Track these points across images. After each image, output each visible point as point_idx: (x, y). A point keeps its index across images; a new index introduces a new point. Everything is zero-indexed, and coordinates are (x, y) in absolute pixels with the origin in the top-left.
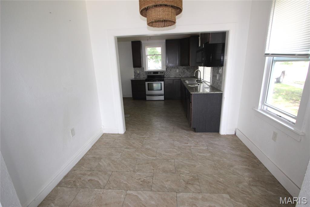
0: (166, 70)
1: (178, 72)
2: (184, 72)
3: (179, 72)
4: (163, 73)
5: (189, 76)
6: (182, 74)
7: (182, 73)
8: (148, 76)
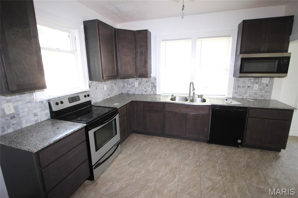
0: (90, 89)
2: (112, 88)
3: (107, 90)
4: (88, 96)
7: (110, 90)
8: (52, 112)
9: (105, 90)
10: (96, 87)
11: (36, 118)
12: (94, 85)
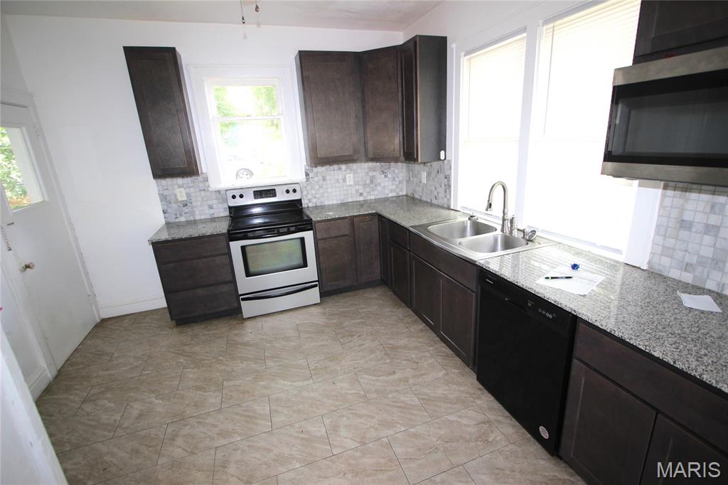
0: (308, 180)
1: (352, 183)
2: (372, 181)
3: (356, 183)
4: (295, 191)
5: (390, 195)
6: (368, 190)
7: (365, 185)
8: (230, 208)
9: (348, 183)
10: (323, 177)
11: (212, 211)
12: (317, 173)
